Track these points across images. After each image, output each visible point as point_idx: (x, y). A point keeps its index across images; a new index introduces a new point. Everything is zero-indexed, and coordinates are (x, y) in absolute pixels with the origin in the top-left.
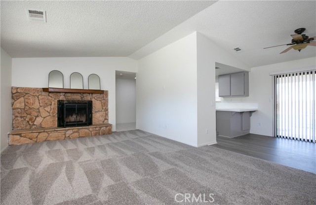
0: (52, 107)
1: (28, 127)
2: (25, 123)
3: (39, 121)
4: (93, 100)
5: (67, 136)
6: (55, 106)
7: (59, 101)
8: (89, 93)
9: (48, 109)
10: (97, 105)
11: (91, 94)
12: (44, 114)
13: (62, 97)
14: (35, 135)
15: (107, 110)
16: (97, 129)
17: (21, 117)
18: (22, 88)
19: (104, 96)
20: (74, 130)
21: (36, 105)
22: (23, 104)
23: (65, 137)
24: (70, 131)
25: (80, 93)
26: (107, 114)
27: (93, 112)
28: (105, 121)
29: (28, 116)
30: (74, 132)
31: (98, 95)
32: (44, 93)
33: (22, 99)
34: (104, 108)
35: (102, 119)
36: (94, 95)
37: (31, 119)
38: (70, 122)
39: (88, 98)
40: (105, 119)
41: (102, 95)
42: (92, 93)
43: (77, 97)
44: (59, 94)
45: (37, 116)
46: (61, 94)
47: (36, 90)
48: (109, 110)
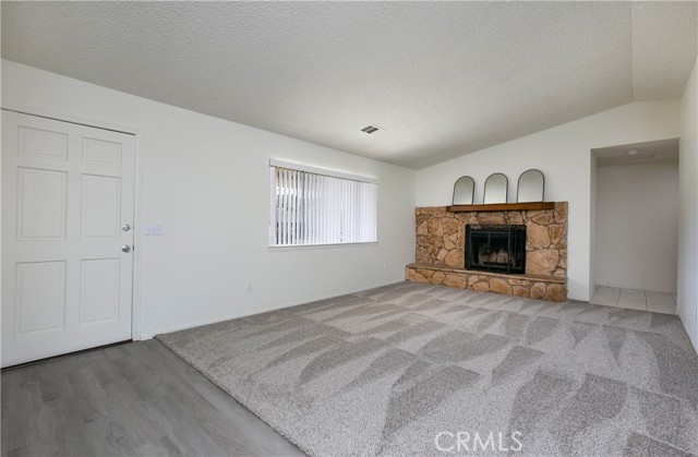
0: (459, 235)
1: (430, 262)
2: (427, 255)
3: (442, 254)
4: (529, 224)
5: (470, 283)
6: (462, 233)
7: (467, 226)
8: (520, 211)
9: (453, 238)
10: (537, 233)
11: (524, 213)
12: (449, 245)
13: (472, 219)
14: (431, 272)
15: (562, 247)
16: (524, 283)
17: (425, 247)
18: (426, 209)
19: (556, 214)
20: (481, 277)
21: (440, 232)
22: (426, 230)
23: (467, 285)
24: (474, 277)
25: (502, 211)
26: (563, 257)
27: (527, 248)
28: (558, 272)
29: (431, 247)
30: (480, 280)
31: (542, 213)
32: (448, 214)
33: (425, 223)
34: (555, 241)
35: (548, 266)
36: (530, 214)
37: (433, 251)
38: (496, 264)
39: (517, 219)
40: (557, 267)
41: (550, 213)
42: (526, 211)
43: (498, 219)
44: (468, 215)
45: (440, 248)
46: (472, 214)
47: (439, 209)
48: (569, 248)
